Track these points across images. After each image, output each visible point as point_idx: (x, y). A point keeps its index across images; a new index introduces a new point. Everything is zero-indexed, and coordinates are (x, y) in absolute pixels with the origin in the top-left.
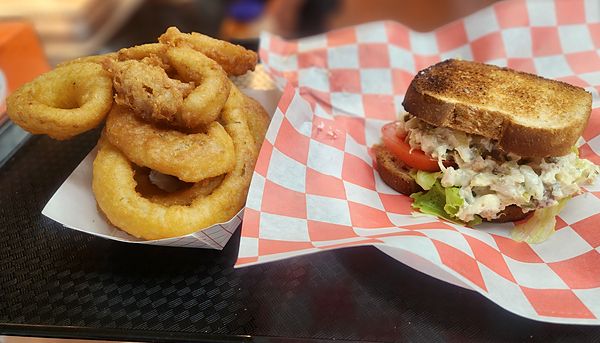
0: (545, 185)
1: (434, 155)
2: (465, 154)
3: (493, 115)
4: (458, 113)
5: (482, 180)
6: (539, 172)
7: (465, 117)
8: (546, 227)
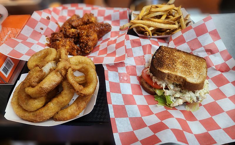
0: (196, 97)
1: (161, 86)
2: (171, 87)
3: (180, 77)
4: (169, 76)
5: (178, 95)
6: (194, 92)
7: (171, 77)
8: (196, 107)
